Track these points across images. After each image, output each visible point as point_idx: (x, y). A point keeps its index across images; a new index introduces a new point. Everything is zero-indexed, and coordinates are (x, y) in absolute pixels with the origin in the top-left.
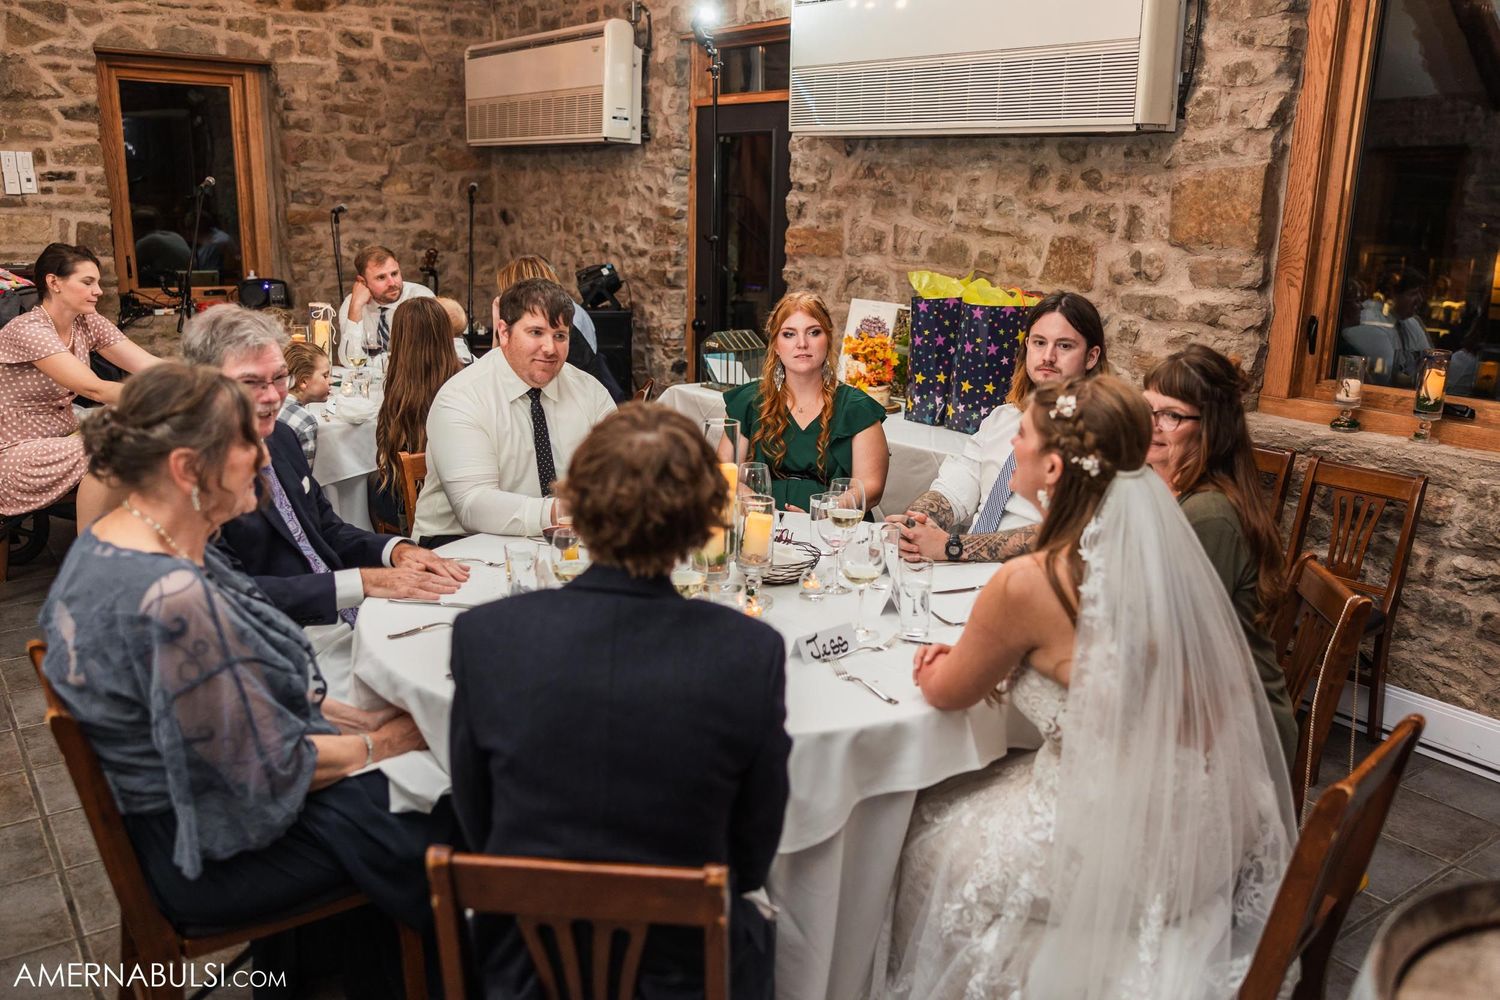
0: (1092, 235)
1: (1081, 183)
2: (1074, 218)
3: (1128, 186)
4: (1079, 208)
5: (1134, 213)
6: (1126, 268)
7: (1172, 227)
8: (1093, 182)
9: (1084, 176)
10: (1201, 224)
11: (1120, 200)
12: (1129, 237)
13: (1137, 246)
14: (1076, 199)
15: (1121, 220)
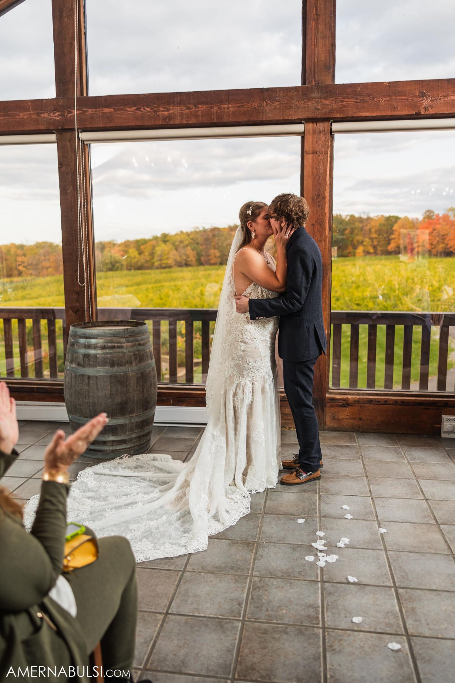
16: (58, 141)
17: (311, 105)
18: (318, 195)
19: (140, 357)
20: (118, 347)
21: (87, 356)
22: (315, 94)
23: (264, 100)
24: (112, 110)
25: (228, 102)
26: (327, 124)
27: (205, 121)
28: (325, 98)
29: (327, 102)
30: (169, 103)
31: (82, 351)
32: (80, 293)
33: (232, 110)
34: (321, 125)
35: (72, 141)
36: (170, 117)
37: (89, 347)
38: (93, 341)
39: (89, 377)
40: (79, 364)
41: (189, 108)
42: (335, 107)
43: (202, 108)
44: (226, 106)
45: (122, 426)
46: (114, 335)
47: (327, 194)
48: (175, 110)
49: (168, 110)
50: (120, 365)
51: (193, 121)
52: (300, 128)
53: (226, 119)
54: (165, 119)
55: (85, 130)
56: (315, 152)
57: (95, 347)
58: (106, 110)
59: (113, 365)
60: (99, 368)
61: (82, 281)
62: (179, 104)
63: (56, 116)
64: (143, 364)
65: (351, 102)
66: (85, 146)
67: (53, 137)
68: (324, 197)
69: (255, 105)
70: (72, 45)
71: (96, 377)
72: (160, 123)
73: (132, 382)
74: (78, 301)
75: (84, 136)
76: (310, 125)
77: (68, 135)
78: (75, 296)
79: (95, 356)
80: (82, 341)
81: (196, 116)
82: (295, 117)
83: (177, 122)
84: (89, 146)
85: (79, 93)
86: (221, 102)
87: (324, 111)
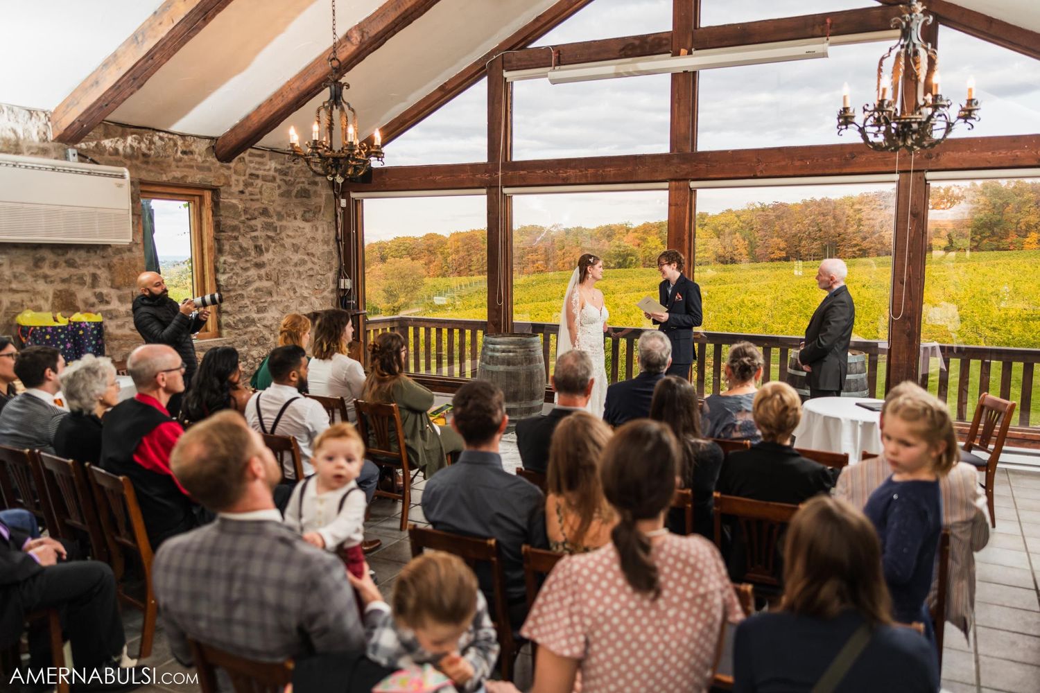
0: (74, 287)
1: (64, 264)
2: (63, 281)
3: (88, 266)
4: (66, 275)
5: (95, 277)
6: (93, 300)
7: (112, 281)
8: (71, 264)
9: (66, 262)
10: (124, 279)
11: (86, 271)
12: (93, 286)
13: (98, 290)
14: (64, 272)
15: (88, 280)
16: (487, 193)
17: (673, 169)
18: (679, 239)
19: (530, 359)
20: (513, 352)
21: (492, 357)
22: (675, 161)
23: (637, 165)
24: (525, 172)
25: (610, 166)
26: (685, 183)
27: (592, 181)
28: (683, 164)
29: (684, 166)
30: (566, 168)
31: (490, 353)
32: (498, 311)
33: (612, 172)
34: (682, 183)
35: (497, 194)
36: (567, 178)
37: (493, 350)
38: (498, 347)
39: (492, 372)
40: (486, 363)
41: (581, 171)
42: (690, 170)
43: (591, 171)
44: (608, 169)
45: (514, 409)
46: (511, 343)
47: (686, 237)
48: (571, 172)
49: (566, 173)
50: (514, 364)
51: (584, 181)
52: (666, 185)
53: (608, 180)
54: (563, 180)
55: (506, 187)
56: (676, 205)
57: (498, 351)
58: (522, 172)
59: (509, 364)
60: (499, 366)
61: (500, 302)
62: (574, 168)
63: (486, 177)
64: (532, 365)
65: (703, 166)
66: (508, 199)
67: (484, 191)
68: (684, 240)
69: (629, 169)
70: (500, 124)
71: (497, 372)
72: (560, 182)
73: (523, 377)
74: (496, 317)
75: (506, 191)
76: (673, 183)
77: (494, 190)
78: (495, 313)
79: (497, 357)
80: (491, 346)
81: (586, 176)
82: (660, 179)
83: (572, 182)
84: (511, 197)
85: (504, 158)
86: (605, 167)
87: (682, 173)
